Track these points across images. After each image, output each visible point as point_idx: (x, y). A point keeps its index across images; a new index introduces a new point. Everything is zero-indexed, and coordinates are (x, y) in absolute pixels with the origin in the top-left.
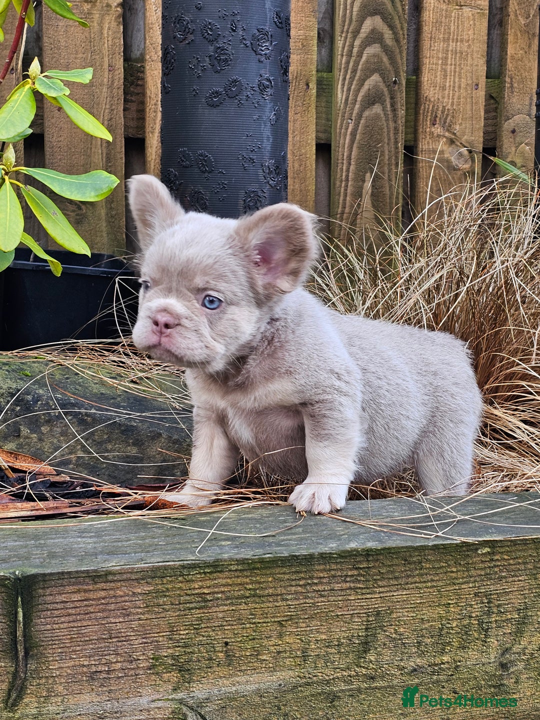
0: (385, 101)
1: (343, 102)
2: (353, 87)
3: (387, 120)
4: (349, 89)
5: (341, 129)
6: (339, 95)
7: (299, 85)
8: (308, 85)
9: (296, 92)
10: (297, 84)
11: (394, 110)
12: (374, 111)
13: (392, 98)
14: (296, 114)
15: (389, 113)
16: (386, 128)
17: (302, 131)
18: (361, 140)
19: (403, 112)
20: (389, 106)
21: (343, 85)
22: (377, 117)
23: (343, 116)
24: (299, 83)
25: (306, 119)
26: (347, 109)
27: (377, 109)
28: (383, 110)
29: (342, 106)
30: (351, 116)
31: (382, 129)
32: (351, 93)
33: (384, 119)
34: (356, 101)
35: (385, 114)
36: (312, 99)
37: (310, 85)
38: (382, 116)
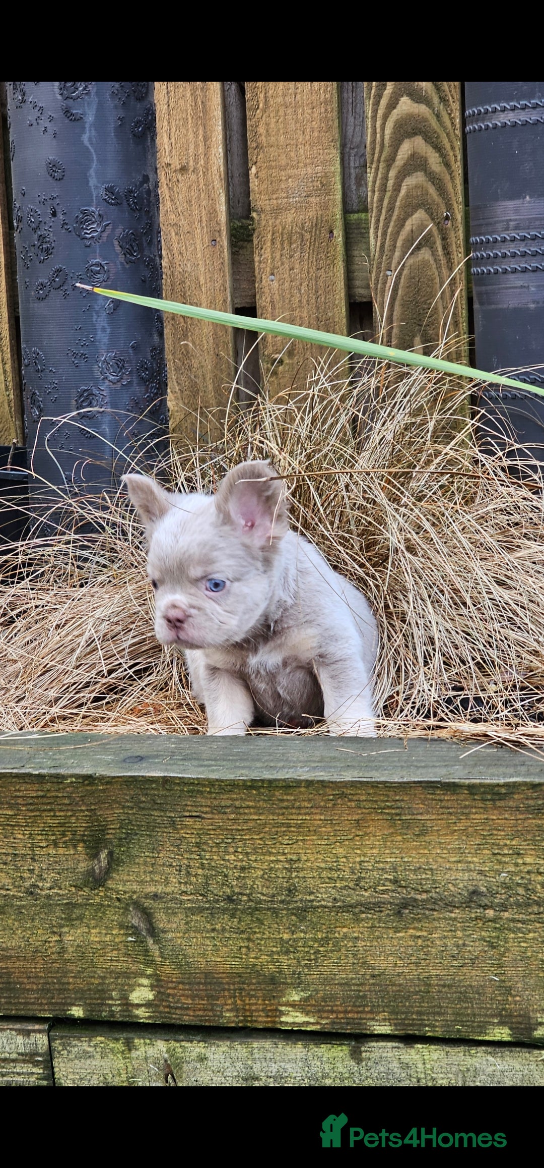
0: (435, 243)
1: (378, 249)
2: (390, 230)
3: (439, 267)
4: (385, 234)
5: (376, 284)
6: (372, 241)
7: (320, 234)
8: (331, 232)
9: (317, 243)
10: (318, 232)
11: (447, 253)
12: (420, 257)
13: (444, 239)
14: (318, 269)
15: (442, 258)
16: (438, 278)
17: (327, 290)
18: (406, 295)
19: (460, 255)
20: (440, 249)
21: (377, 228)
22: (425, 264)
23: (379, 267)
24: (320, 231)
25: (331, 274)
26: (384, 258)
27: (425, 254)
28: (433, 255)
29: (376, 255)
30: (390, 267)
31: (432, 280)
32: (388, 238)
33: (434, 266)
34: (395, 247)
35: (435, 260)
36: (338, 249)
37: (335, 232)
38: (432, 262)
